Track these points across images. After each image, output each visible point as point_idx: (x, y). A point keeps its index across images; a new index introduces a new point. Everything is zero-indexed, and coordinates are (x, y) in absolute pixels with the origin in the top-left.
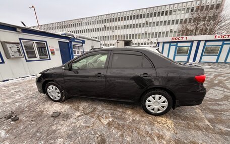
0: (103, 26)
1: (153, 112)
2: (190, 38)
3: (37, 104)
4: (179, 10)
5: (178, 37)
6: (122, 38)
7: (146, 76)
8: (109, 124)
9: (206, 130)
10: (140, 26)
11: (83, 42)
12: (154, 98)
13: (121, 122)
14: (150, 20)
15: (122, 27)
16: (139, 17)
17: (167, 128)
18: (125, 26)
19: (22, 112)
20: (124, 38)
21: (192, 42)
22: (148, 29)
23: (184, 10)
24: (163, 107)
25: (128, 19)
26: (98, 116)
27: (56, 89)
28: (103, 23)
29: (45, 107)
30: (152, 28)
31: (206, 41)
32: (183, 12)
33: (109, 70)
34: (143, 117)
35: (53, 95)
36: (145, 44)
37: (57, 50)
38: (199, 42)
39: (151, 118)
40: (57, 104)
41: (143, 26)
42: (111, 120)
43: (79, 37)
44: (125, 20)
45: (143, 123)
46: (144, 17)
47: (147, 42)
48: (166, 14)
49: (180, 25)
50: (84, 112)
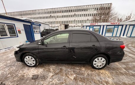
0: (50, 16)
1: (97, 67)
2: (99, 24)
3: (17, 71)
4: (91, 9)
5: (93, 23)
6: (63, 23)
7: (94, 47)
8: (75, 79)
9: (126, 75)
10: (71, 17)
11: (40, 25)
12: (98, 59)
13: (82, 77)
14: (77, 13)
15: (61, 17)
16: (70, 11)
17: (108, 76)
18: (62, 16)
19: (6, 78)
20: (64, 23)
21: (100, 26)
22: (76, 18)
23: (93, 9)
24: (103, 64)
25: (64, 12)
26: (66, 75)
27: (32, 58)
28: (49, 14)
29: (24, 72)
30: (78, 18)
31: (107, 26)
32: (93, 10)
33: (71, 44)
34: (92, 71)
35: (29, 62)
36: (75, 27)
37: (22, 30)
38: (104, 26)
39: (97, 71)
40: (33, 69)
41: (73, 17)
42: (75, 76)
43: (36, 22)
44: (62, 12)
45: (94, 75)
46: (73, 11)
47: (76, 25)
48: (85, 11)
49: (92, 17)
50: (55, 73)
